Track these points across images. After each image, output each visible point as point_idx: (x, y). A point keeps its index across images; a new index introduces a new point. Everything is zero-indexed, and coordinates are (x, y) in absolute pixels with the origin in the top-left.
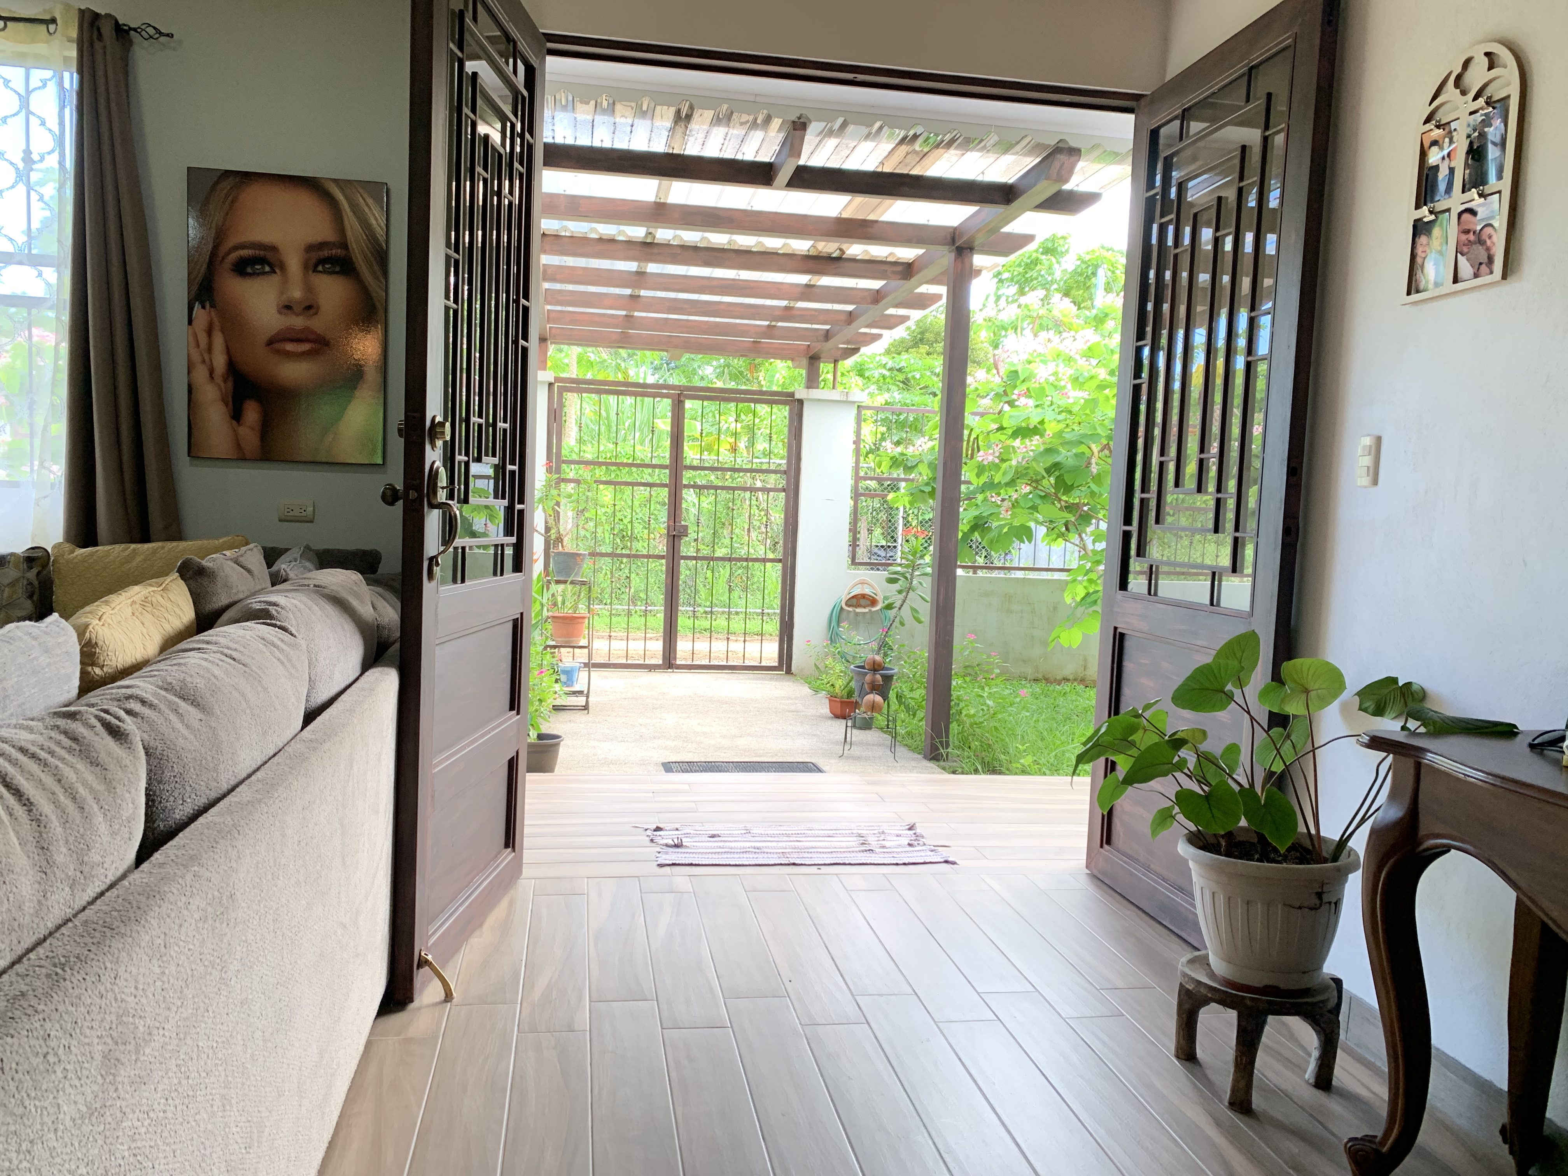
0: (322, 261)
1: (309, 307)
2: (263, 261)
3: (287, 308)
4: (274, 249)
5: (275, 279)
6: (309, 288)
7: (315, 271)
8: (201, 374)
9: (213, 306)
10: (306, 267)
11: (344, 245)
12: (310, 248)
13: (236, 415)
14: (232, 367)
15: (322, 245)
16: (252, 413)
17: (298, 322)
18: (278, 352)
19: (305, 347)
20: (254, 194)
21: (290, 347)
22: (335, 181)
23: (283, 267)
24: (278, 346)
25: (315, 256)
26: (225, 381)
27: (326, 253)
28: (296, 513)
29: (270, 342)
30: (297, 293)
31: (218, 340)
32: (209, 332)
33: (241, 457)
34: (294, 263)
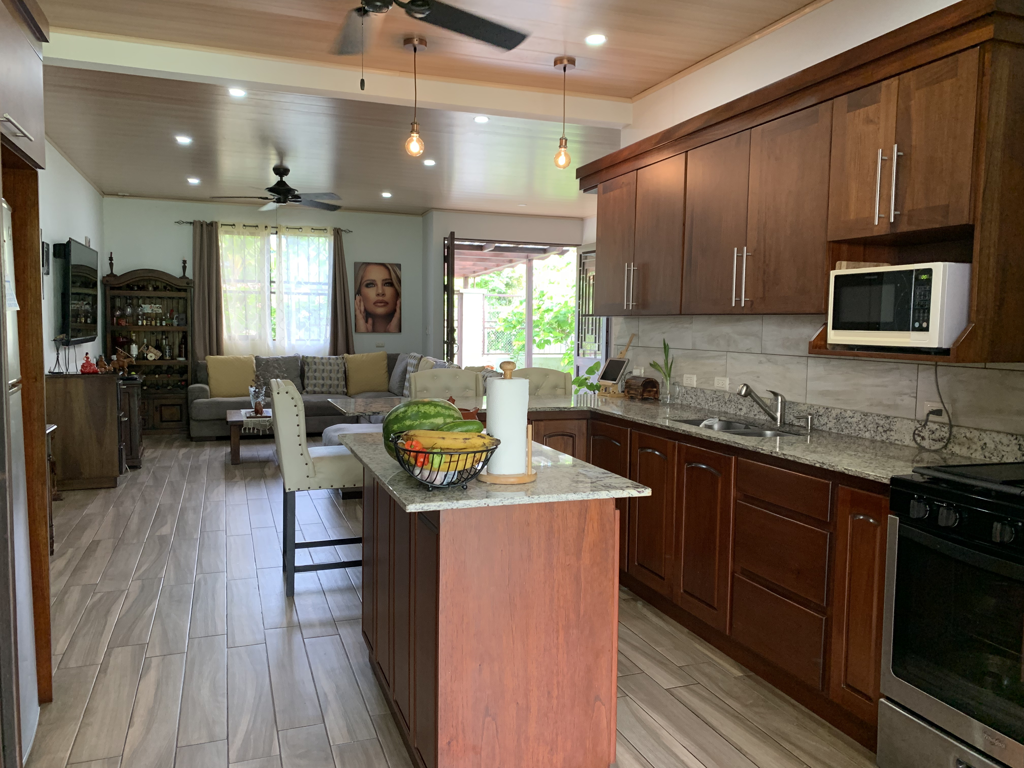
0: (386, 283)
1: (383, 295)
2: (372, 284)
3: (378, 295)
4: (374, 281)
5: (375, 288)
6: (383, 290)
7: (384, 285)
8: (358, 312)
9: (361, 295)
10: (382, 285)
11: (391, 279)
12: (383, 280)
13: (367, 322)
14: (365, 309)
15: (386, 279)
16: (370, 321)
17: (380, 298)
18: (376, 306)
19: (382, 304)
20: (370, 268)
21: (379, 304)
22: (389, 264)
23: (377, 285)
24: (376, 304)
25: (384, 282)
26: (364, 313)
27: (387, 281)
28: (380, 345)
29: (374, 303)
30: (380, 291)
31: (362, 304)
32: (360, 302)
33: (368, 332)
34: (379, 284)
